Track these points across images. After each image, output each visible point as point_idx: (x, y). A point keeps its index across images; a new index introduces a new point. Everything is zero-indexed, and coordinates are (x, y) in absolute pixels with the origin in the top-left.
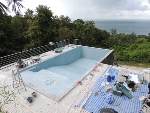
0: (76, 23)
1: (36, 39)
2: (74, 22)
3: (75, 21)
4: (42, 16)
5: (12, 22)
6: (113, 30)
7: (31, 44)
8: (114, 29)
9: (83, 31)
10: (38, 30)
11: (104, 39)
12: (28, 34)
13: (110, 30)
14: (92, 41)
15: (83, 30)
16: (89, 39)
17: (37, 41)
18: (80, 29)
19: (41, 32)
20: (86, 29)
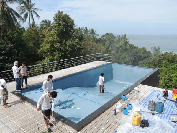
0: (104, 38)
1: (53, 54)
2: (101, 37)
3: (104, 36)
4: (61, 24)
5: (24, 34)
6: (155, 48)
7: (46, 60)
8: (157, 47)
9: (115, 48)
10: (56, 42)
11: (142, 59)
12: (43, 47)
13: (152, 49)
14: (127, 61)
15: (114, 46)
16: (123, 59)
17: (54, 56)
18: (110, 46)
19: (59, 45)
20: (118, 45)
